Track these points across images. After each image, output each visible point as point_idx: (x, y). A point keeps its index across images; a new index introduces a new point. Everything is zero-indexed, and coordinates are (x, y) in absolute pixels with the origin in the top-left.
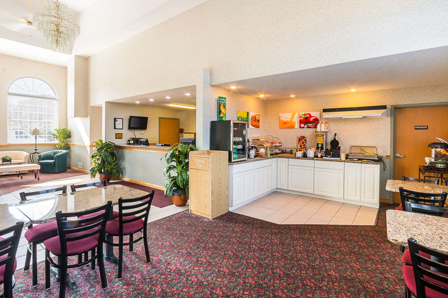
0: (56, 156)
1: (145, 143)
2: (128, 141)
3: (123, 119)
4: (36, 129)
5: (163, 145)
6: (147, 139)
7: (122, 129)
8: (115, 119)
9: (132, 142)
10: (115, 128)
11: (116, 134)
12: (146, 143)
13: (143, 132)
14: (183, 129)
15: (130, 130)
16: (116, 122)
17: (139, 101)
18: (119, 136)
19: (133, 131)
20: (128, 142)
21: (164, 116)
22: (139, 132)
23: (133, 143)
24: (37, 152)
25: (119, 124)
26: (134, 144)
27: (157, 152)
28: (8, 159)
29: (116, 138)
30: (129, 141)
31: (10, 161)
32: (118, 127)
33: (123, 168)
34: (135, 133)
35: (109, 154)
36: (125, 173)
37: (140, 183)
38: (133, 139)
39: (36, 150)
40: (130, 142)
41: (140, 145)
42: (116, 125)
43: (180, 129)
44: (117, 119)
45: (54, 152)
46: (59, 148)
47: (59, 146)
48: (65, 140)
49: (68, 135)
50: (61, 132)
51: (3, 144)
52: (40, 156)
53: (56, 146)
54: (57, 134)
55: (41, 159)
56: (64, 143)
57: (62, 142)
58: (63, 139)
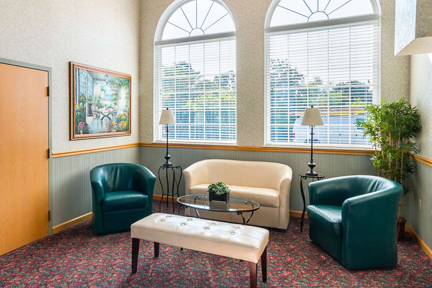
0: (347, 204)
24: (314, 173)
28: (218, 193)
31: (223, 197)
39: (312, 167)
45: (355, 180)
46: (379, 166)
47: (379, 162)
48: (399, 142)
49: (408, 127)
50: (384, 114)
51: (257, 145)
52: (312, 189)
53: (372, 159)
54: (373, 123)
55: (314, 200)
56: (393, 152)
57: (386, 148)
58: (389, 139)
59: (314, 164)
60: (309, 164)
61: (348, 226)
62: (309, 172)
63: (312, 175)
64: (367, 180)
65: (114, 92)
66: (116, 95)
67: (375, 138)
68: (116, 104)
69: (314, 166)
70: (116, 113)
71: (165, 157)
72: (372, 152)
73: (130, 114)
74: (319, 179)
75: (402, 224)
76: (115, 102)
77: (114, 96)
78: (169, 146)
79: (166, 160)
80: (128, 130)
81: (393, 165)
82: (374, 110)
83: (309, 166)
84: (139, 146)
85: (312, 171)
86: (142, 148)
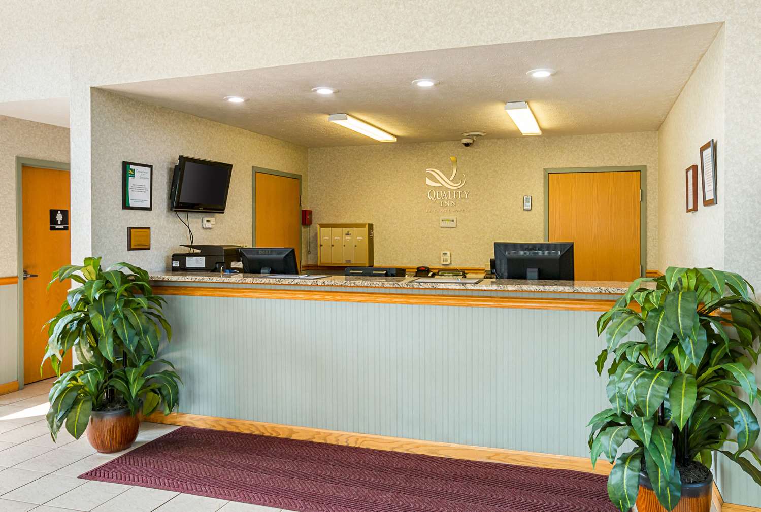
1: (280, 267)
3: (151, 167)
7: (150, 209)
8: (125, 165)
9: (197, 263)
10: (126, 206)
11: (130, 229)
13: (212, 220)
14: (310, 213)
15: (174, 213)
16: (130, 179)
17: (241, 96)
18: (139, 239)
19: (182, 215)
20: (176, 264)
21: (264, 165)
22: (200, 221)
23: (203, 266)
25: (140, 188)
29: (130, 249)
30: (180, 257)
32: (136, 200)
37: (292, 432)
40: (184, 264)
42: (129, 192)
43: (305, 213)
44: (132, 167)
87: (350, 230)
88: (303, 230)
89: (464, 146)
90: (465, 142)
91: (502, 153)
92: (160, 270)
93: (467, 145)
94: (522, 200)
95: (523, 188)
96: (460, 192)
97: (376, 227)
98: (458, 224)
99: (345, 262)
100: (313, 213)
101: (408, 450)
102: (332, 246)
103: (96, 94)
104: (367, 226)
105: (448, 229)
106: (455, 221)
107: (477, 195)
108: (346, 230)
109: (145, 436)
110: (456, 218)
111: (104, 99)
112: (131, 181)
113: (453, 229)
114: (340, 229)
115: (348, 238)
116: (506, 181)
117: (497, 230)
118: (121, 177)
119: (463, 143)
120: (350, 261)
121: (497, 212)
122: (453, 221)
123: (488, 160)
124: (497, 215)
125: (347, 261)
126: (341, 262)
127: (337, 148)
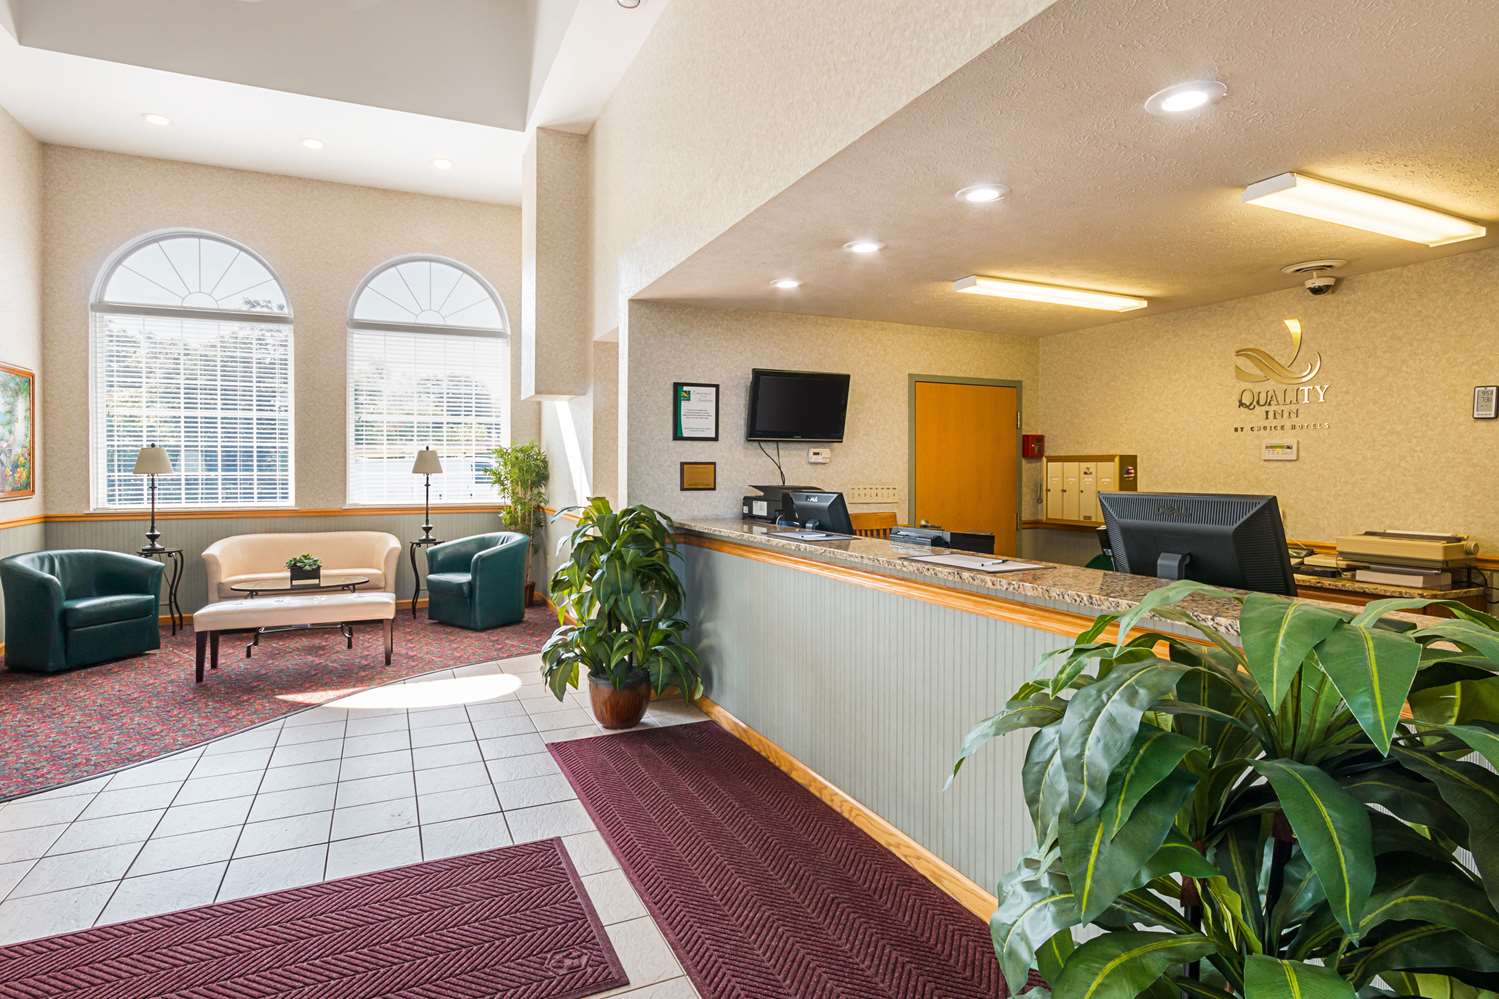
0: (477, 559)
1: (827, 520)
2: (744, 504)
3: (717, 387)
4: (427, 448)
5: (948, 539)
6: (841, 496)
7: (716, 439)
8: (677, 386)
9: (761, 509)
10: (677, 436)
11: (683, 464)
12: (837, 521)
13: (825, 452)
14: (1040, 439)
15: (755, 444)
16: (684, 404)
18: (697, 478)
19: (770, 448)
20: (746, 510)
21: (935, 371)
22: (804, 453)
23: (764, 513)
24: (431, 537)
25: (699, 414)
26: (770, 519)
27: (900, 589)
28: (307, 568)
29: (683, 489)
30: (748, 501)
31: (315, 573)
32: (692, 429)
33: (711, 649)
34: (783, 461)
35: (628, 575)
36: (720, 678)
38: (768, 493)
39: (427, 530)
40: (751, 510)
41: (803, 526)
42: (683, 419)
43: (1027, 439)
44: (685, 388)
45: (483, 539)
46: (508, 522)
47: (508, 517)
48: (529, 493)
49: (538, 474)
50: (514, 459)
51: (334, 506)
52: (432, 556)
53: (501, 515)
54: (502, 470)
55: (435, 568)
56: (523, 504)
57: (517, 501)
58: (519, 489)
59: (430, 525)
60: (424, 526)
61: (478, 583)
62: (424, 537)
63: (427, 541)
64: (495, 538)
65: (8, 408)
66: (10, 412)
67: (504, 490)
68: (10, 432)
69: (431, 528)
70: (10, 450)
71: (148, 536)
72: (501, 508)
73: (32, 453)
74: (436, 544)
75: (531, 587)
76: (8, 427)
77: (8, 416)
78: (156, 518)
79: (149, 541)
80: (26, 489)
81: (523, 520)
82: (501, 453)
83: (424, 529)
84: (46, 522)
85: (427, 536)
86: (54, 526)
87: (1092, 465)
88: (1026, 466)
89: (1310, 294)
90: (1312, 286)
91: (1414, 296)
92: (732, 516)
93: (1316, 291)
94: (1470, 398)
95: (1475, 367)
96: (1306, 389)
97: (1142, 460)
98: (1302, 454)
99: (1082, 519)
100: (1046, 439)
101: (906, 856)
102: (1064, 491)
103: (636, 306)
104: (1117, 459)
105: (1280, 463)
106: (1295, 448)
107: (1347, 392)
108: (1084, 465)
109: (652, 718)
110: (1298, 443)
111: (648, 312)
112: (684, 406)
113: (1289, 465)
114: (1075, 464)
115: (1089, 480)
116: (1423, 358)
117: (1399, 465)
118: (672, 401)
119: (1310, 288)
120: (1090, 518)
121: (1399, 428)
122: (1288, 447)
123: (1377, 316)
124: (1398, 434)
125: (1085, 517)
126: (1076, 519)
127: (1081, 332)
